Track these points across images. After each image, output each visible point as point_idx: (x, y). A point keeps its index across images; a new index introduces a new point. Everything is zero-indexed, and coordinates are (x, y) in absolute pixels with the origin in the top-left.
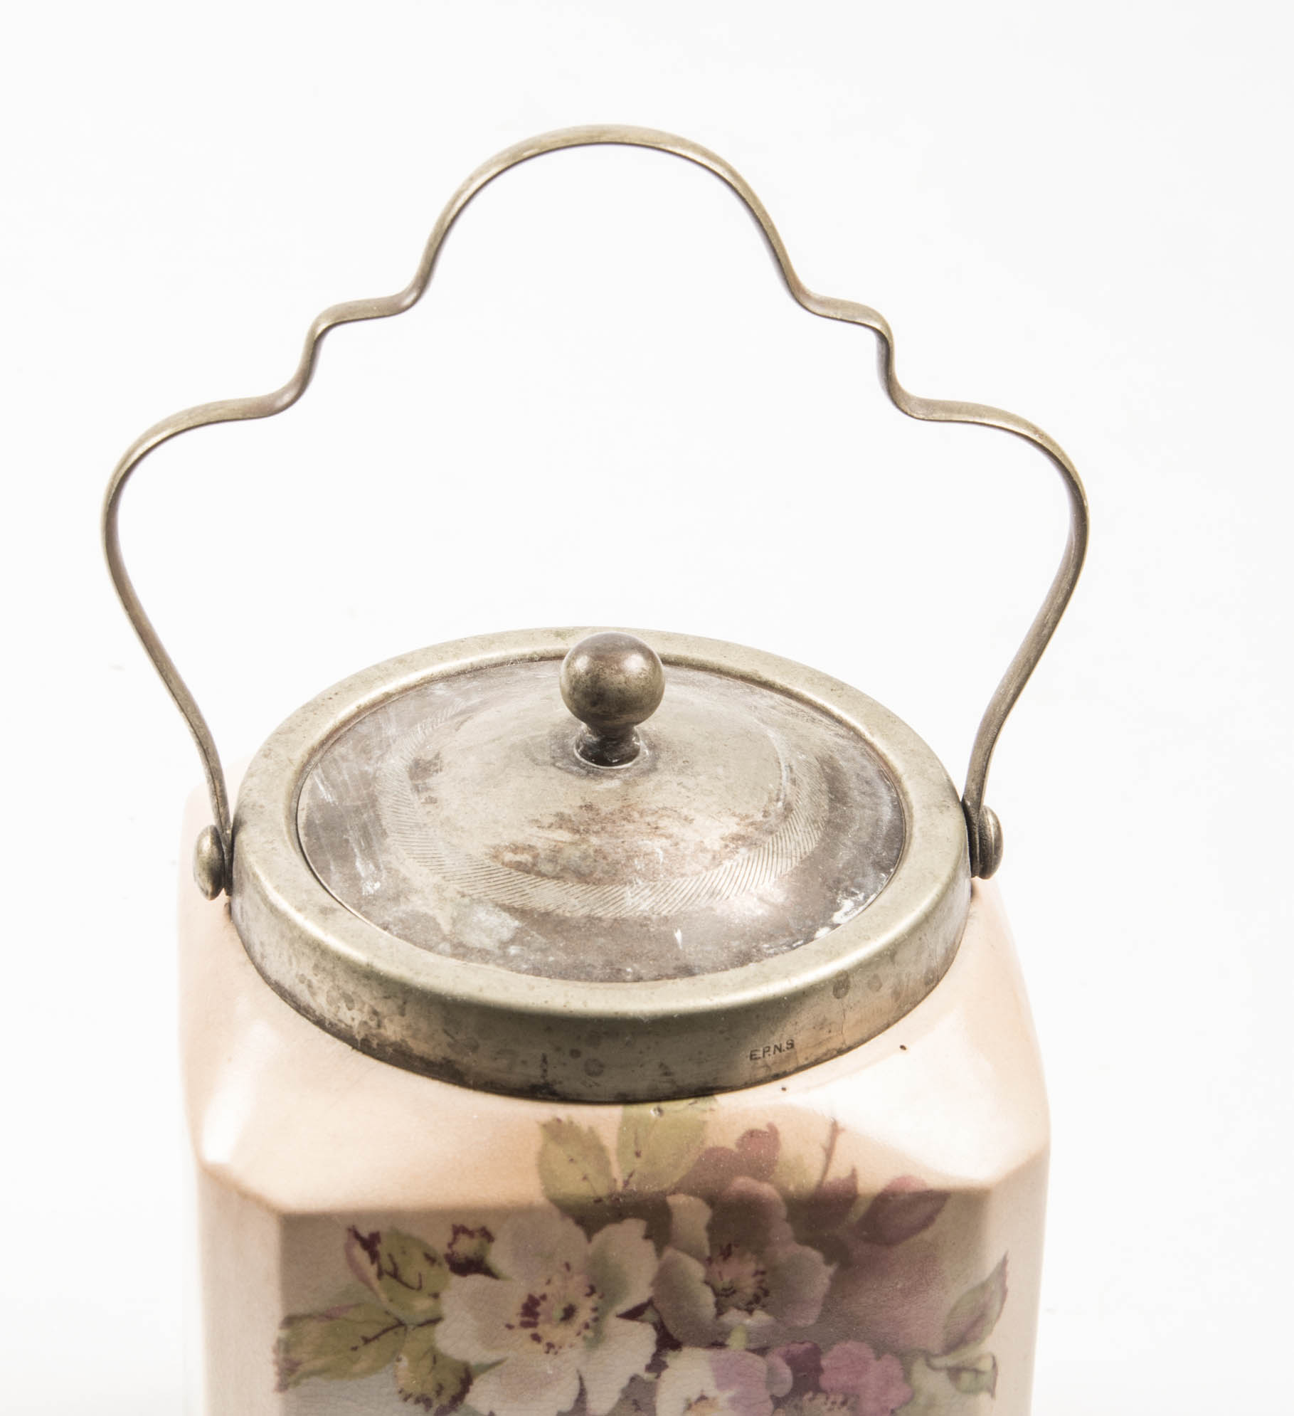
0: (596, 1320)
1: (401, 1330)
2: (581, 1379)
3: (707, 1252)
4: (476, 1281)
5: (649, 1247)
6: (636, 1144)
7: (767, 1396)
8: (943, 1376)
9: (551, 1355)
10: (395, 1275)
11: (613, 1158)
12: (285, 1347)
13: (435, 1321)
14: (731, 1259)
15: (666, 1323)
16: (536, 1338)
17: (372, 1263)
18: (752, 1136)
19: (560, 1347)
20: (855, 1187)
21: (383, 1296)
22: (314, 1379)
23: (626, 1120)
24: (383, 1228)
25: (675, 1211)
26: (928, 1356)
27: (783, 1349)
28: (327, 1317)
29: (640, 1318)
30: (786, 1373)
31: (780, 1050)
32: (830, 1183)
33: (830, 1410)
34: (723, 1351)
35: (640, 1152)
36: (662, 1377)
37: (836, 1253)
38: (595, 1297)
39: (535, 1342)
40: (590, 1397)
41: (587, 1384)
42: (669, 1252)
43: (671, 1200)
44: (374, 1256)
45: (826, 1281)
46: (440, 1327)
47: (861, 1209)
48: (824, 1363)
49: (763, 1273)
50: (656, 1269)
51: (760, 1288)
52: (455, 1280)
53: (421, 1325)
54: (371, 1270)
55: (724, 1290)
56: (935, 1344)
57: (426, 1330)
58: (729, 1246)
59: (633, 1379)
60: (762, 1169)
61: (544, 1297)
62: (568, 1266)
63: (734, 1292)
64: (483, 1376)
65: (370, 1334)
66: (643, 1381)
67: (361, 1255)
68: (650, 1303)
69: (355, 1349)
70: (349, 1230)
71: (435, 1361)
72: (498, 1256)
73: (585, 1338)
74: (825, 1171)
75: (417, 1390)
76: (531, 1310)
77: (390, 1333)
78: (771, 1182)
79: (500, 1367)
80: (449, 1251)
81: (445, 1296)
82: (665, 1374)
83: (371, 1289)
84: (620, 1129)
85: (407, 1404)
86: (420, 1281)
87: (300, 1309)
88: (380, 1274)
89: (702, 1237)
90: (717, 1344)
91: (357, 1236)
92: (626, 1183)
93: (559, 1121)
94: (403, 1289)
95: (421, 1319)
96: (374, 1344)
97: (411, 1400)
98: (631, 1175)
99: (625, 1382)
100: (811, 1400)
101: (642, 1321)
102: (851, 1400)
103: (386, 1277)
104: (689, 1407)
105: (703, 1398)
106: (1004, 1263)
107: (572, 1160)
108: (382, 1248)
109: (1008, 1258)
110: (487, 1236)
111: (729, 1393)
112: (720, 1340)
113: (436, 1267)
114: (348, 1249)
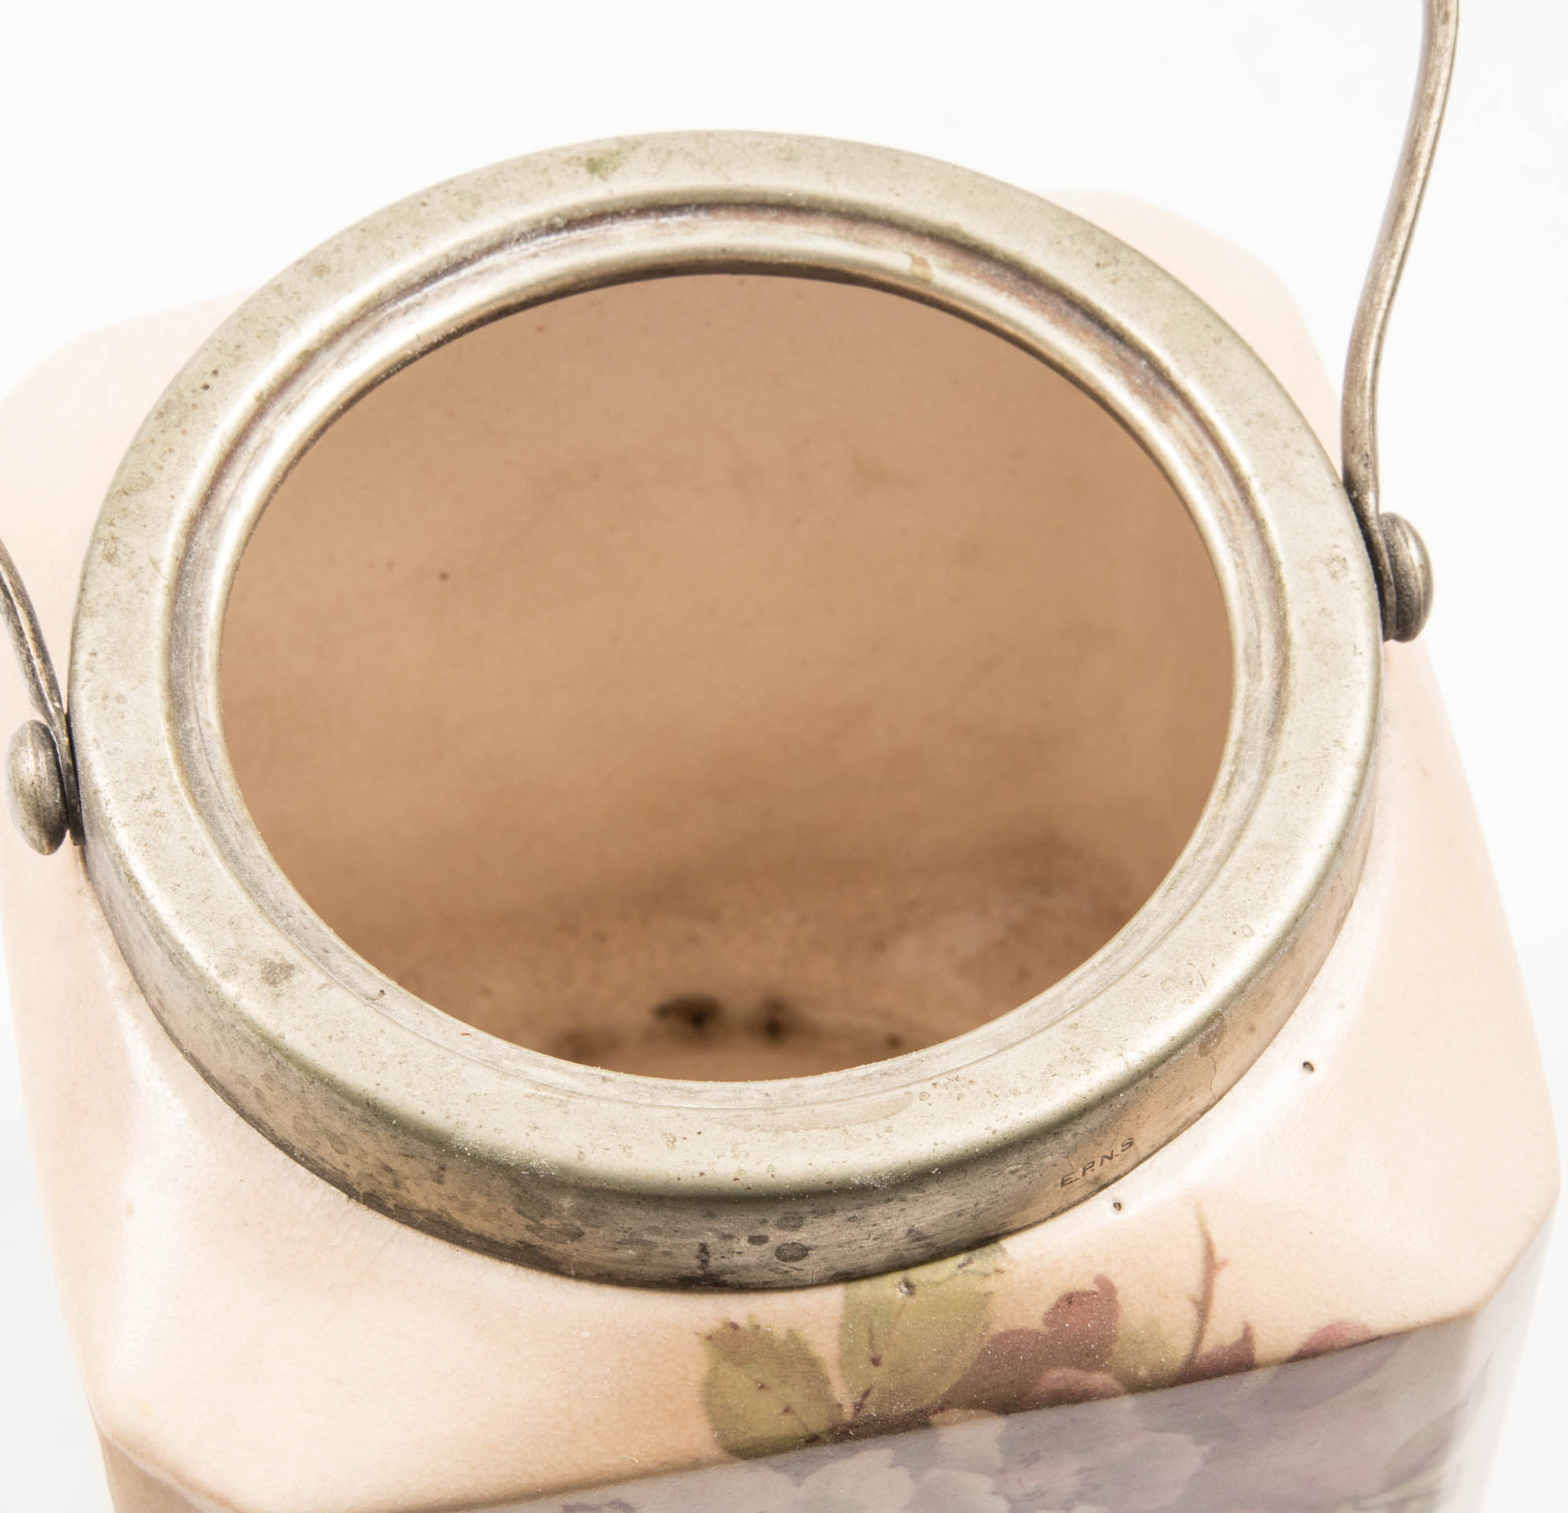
3: (999, 1466)
5: (900, 1472)
6: (872, 1346)
11: (833, 1374)
14: (1037, 1464)
18: (1070, 1303)
20: (1250, 1352)
23: (851, 1311)
32: (1207, 1357)
35: (880, 1357)
37: (1214, 1431)
42: (934, 1473)
43: (937, 1417)
51: (1087, 1484)
58: (1037, 1455)
60: (1092, 1352)
74: (1198, 1340)
78: (1108, 1369)
84: (843, 1326)
89: (989, 1450)
92: (859, 1407)
93: (733, 1327)
98: (866, 1394)
107: (762, 1386)
110: (623, 1508)
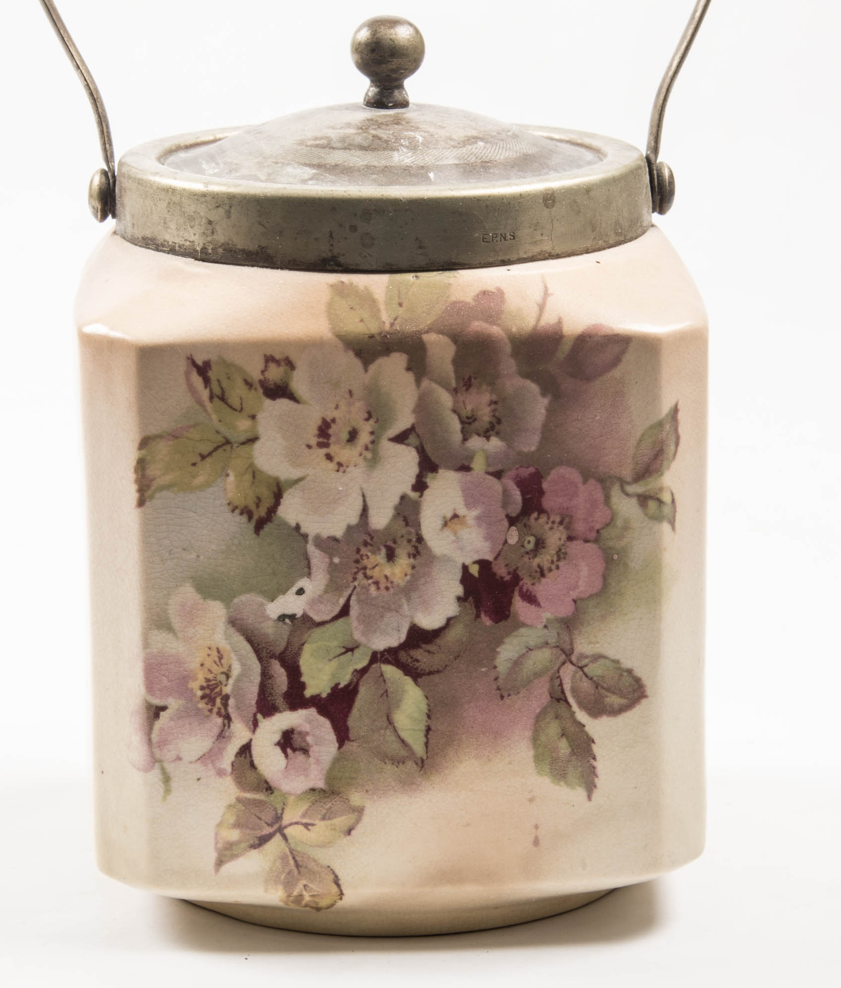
0: (373, 442)
1: (228, 447)
2: (364, 496)
3: (454, 384)
4: (283, 404)
5: (410, 377)
6: (399, 297)
7: (503, 516)
8: (634, 501)
9: (340, 473)
10: (223, 398)
11: (382, 307)
12: (141, 465)
13: (253, 440)
14: (471, 390)
15: (425, 446)
16: (329, 457)
17: (206, 387)
18: (484, 294)
19: (347, 466)
20: (561, 330)
21: (214, 417)
22: (165, 493)
23: (391, 282)
24: (213, 357)
25: (428, 346)
26: (622, 483)
27: (513, 473)
28: (173, 436)
29: (406, 442)
30: (517, 495)
31: (505, 239)
32: (542, 327)
33: (551, 528)
34: (469, 473)
35: (402, 303)
36: (424, 496)
37: (549, 386)
38: (372, 422)
39: (328, 461)
40: (372, 512)
41: (369, 503)
42: (425, 383)
43: (425, 337)
44: (207, 381)
45: (543, 411)
46: (257, 445)
47: (566, 347)
48: (545, 485)
49: (496, 403)
50: (416, 399)
51: (494, 416)
52: (268, 402)
53: (243, 443)
54: (205, 394)
55: (468, 418)
56: (627, 473)
57: (246, 448)
58: (470, 378)
59: (403, 498)
60: (492, 316)
61: (334, 420)
62: (350, 393)
63: (475, 420)
64: (291, 491)
65: (205, 453)
66: (410, 499)
67: (197, 381)
68: (412, 429)
69: (194, 464)
70: (188, 358)
71: (254, 477)
72: (299, 383)
73: (365, 459)
74: (538, 320)
75: (240, 502)
76: (324, 430)
77: (220, 451)
78: (498, 325)
79: (301, 483)
80: (261, 377)
81: (260, 417)
82: (426, 492)
83: (205, 411)
84: (388, 287)
85: (234, 514)
86: (241, 404)
87: (153, 430)
88: (211, 398)
89: (449, 369)
90: (465, 468)
91: (194, 364)
92: (392, 325)
93: (342, 282)
94: (228, 409)
95: (243, 438)
96: (208, 460)
97: (237, 511)
98: (395, 319)
99: (396, 500)
100: (537, 519)
101: (408, 445)
102: (567, 520)
103: (216, 399)
104: (445, 524)
105: (455, 516)
106: (675, 410)
107: (352, 308)
108: (211, 374)
109: (679, 407)
110: (290, 364)
111: (475, 513)
112: (466, 463)
113: (253, 391)
114: (187, 375)
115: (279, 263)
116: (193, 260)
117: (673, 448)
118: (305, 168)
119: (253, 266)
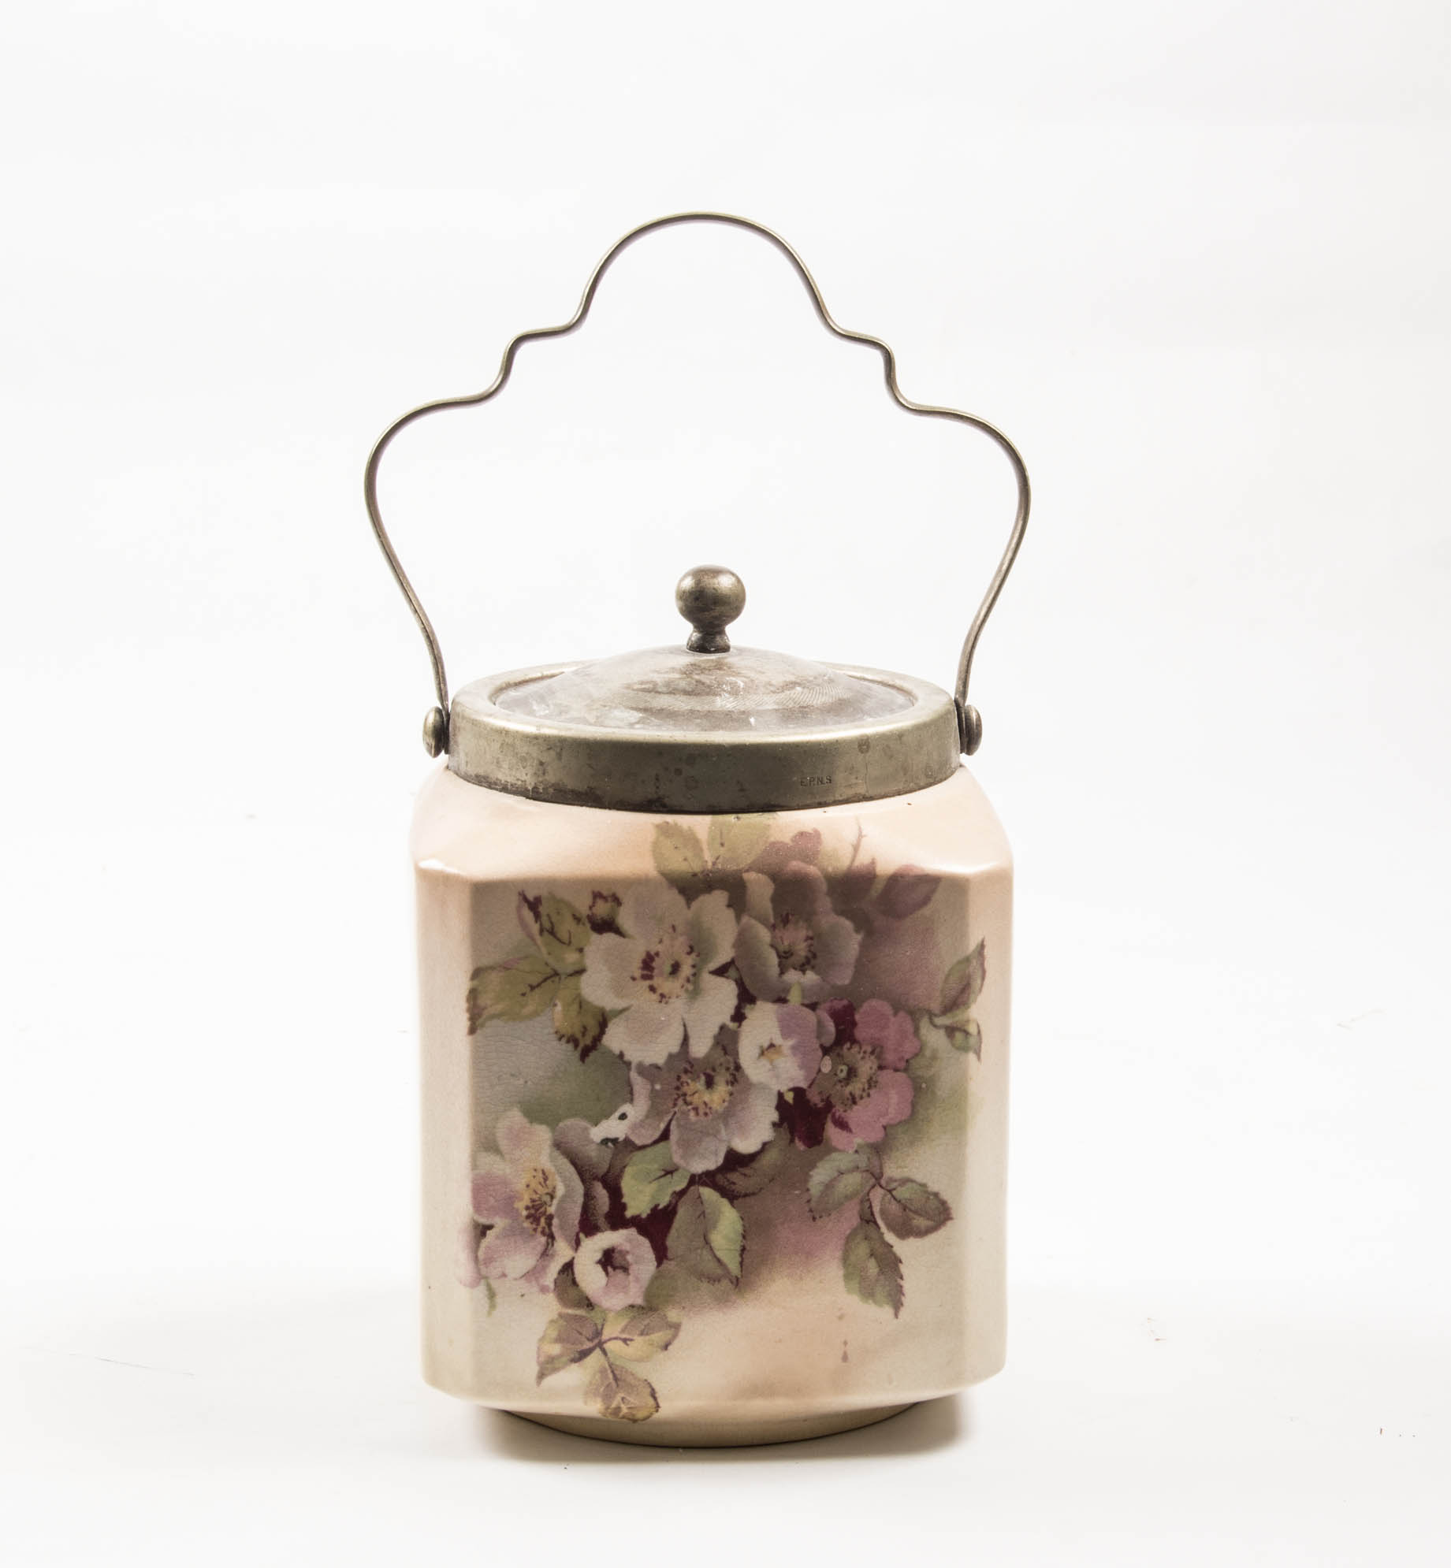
0: (694, 975)
1: (557, 979)
2: (685, 1026)
3: (772, 920)
4: (609, 938)
5: (730, 914)
6: (721, 838)
7: (817, 1046)
8: (942, 1032)
9: (663, 1004)
10: (552, 932)
11: (705, 846)
12: (473, 995)
13: (580, 972)
14: (788, 926)
15: (744, 980)
16: (652, 989)
17: (536, 922)
18: (802, 835)
19: (670, 998)
20: (874, 869)
21: (544, 950)
22: (495, 1022)
23: (713, 824)
24: (544, 893)
25: (748, 884)
26: (931, 1015)
27: (827, 1005)
28: (504, 968)
29: (726, 975)
30: (831, 1027)
31: (822, 783)
32: (857, 867)
33: (863, 1058)
34: (785, 1005)
35: (724, 843)
36: (742, 1027)
37: (863, 923)
38: (693, 955)
39: (652, 993)
40: (692, 1041)
41: (690, 1033)
42: (745, 919)
43: (746, 876)
44: (537, 916)
45: (856, 946)
46: (584, 977)
47: (878, 887)
48: (857, 1017)
49: (812, 938)
50: (736, 934)
51: (810, 951)
52: (595, 936)
53: (571, 975)
54: (535, 928)
55: (785, 952)
56: (935, 1006)
57: (573, 980)
58: (787, 915)
59: (722, 1028)
60: (809, 856)
61: (657, 954)
62: (674, 927)
63: (792, 954)
64: (614, 1020)
65: (535, 984)
66: (729, 1030)
67: (528, 915)
68: (732, 963)
69: (524, 995)
70: (520, 894)
71: (581, 1007)
72: (625, 919)
73: (687, 991)
74: (853, 860)
75: (567, 1029)
76: (648, 963)
77: (549, 981)
78: (815, 865)
79: (626, 1013)
80: (590, 913)
81: (586, 949)
82: (744, 1023)
83: (536, 944)
84: (710, 828)
85: (561, 1042)
86: (570, 938)
87: (485, 962)
88: (541, 931)
89: (768, 907)
90: (781, 1000)
91: (525, 899)
92: (714, 864)
93: (667, 823)
94: (557, 942)
95: (570, 970)
96: (536, 990)
97: (564, 1040)
98: (717, 858)
99: (716, 1030)
100: (849, 1049)
101: (727, 978)
102: (878, 1050)
103: (546, 933)
104: (762, 1053)
105: (772, 1046)
106: (982, 946)
107: (676, 848)
108: (542, 909)
109: (985, 943)
110: (617, 901)
111: (791, 1042)
112: (783, 996)
113: (581, 926)
114: (519, 909)
115: (607, 804)
116: (524, 798)
117: (979, 982)
118: (631, 712)
119: (582, 806)
